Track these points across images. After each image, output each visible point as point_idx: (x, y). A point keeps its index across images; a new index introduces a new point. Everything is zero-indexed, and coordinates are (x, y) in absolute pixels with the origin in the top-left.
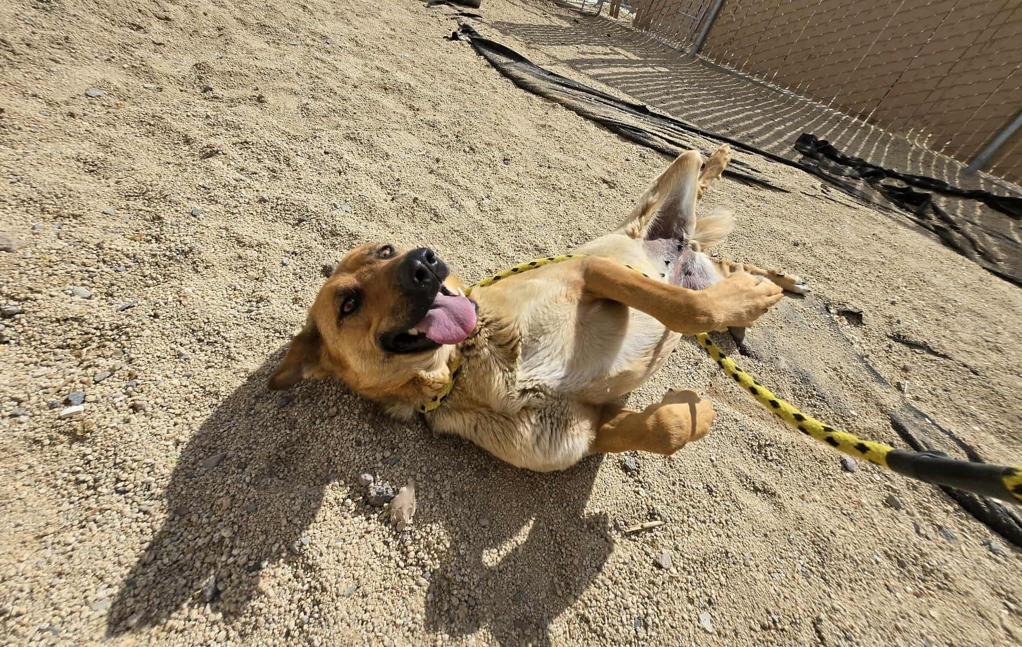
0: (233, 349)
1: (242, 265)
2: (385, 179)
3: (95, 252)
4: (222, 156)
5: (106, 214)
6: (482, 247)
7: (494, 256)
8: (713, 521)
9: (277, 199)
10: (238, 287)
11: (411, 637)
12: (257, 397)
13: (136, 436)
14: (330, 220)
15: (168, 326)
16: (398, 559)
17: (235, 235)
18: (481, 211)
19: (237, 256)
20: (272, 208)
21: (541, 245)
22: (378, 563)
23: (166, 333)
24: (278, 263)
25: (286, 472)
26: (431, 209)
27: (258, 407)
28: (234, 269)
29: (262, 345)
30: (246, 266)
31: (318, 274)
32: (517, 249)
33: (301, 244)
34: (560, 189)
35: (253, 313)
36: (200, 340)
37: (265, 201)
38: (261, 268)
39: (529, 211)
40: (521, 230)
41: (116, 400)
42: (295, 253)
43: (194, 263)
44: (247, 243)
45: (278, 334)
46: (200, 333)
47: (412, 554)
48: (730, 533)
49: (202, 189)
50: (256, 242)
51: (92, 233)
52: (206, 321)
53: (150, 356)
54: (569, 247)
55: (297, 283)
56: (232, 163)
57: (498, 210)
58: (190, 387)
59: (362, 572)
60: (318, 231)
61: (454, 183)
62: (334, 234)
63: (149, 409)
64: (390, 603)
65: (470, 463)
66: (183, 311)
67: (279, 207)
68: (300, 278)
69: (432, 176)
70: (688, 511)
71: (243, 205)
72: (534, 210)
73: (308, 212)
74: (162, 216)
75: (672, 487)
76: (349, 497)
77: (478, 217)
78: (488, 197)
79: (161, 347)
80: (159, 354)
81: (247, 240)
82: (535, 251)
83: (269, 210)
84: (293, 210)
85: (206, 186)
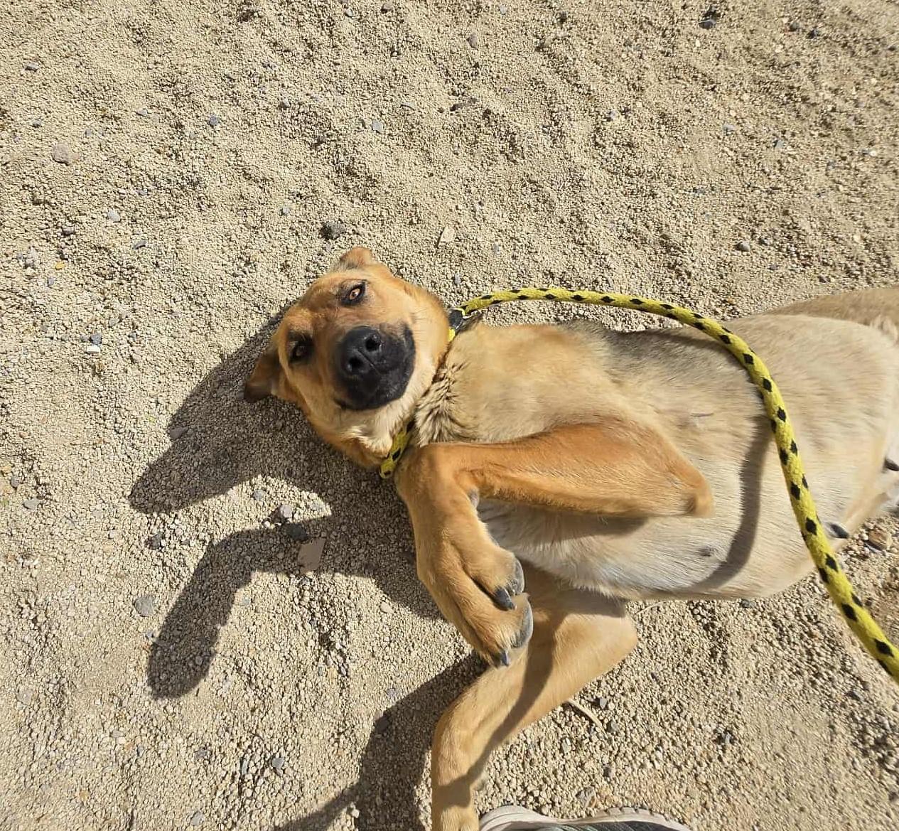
0: (214, 317)
1: (242, 205)
2: (455, 66)
3: (125, 170)
4: (257, 20)
5: (140, 115)
6: (562, 222)
7: (572, 245)
8: (696, 776)
9: (300, 104)
10: (234, 237)
11: (284, 663)
12: (221, 382)
13: (130, 389)
14: (350, 149)
15: (166, 279)
16: (295, 594)
17: (243, 164)
18: (597, 144)
19: (239, 194)
20: (292, 117)
21: (676, 238)
22: (277, 589)
23: (163, 286)
24: (277, 210)
25: (229, 466)
26: (508, 133)
27: (220, 391)
28: (235, 211)
29: (240, 318)
30: (246, 209)
31: (316, 234)
32: (625, 235)
33: (309, 184)
34: (804, 100)
35: (238, 279)
36: (190, 298)
37: (285, 108)
38: (259, 214)
39: (695, 154)
40: (654, 195)
41: (122, 347)
42: (299, 195)
43: (200, 198)
44: (253, 175)
45: (256, 309)
46: (190, 291)
47: (307, 599)
48: (710, 804)
49: (227, 80)
50: (261, 176)
51: (125, 145)
52: (196, 280)
53: (149, 309)
54: (739, 247)
55: (292, 240)
56: (267, 32)
57: (630, 145)
58: (175, 349)
59: (260, 592)
60: (333, 163)
61: (571, 78)
62: (350, 172)
63: (141, 365)
64: (277, 627)
65: (398, 541)
66: (179, 265)
67: (300, 117)
68: (297, 234)
69: (538, 55)
70: (661, 744)
71: (262, 112)
72: (708, 152)
73: (330, 128)
74: (184, 123)
75: (657, 704)
76: (268, 520)
77: (582, 159)
78: (625, 112)
79: (160, 300)
80: (155, 307)
81: (252, 172)
82: (658, 246)
83: (288, 120)
84: (314, 122)
85: (231, 76)
